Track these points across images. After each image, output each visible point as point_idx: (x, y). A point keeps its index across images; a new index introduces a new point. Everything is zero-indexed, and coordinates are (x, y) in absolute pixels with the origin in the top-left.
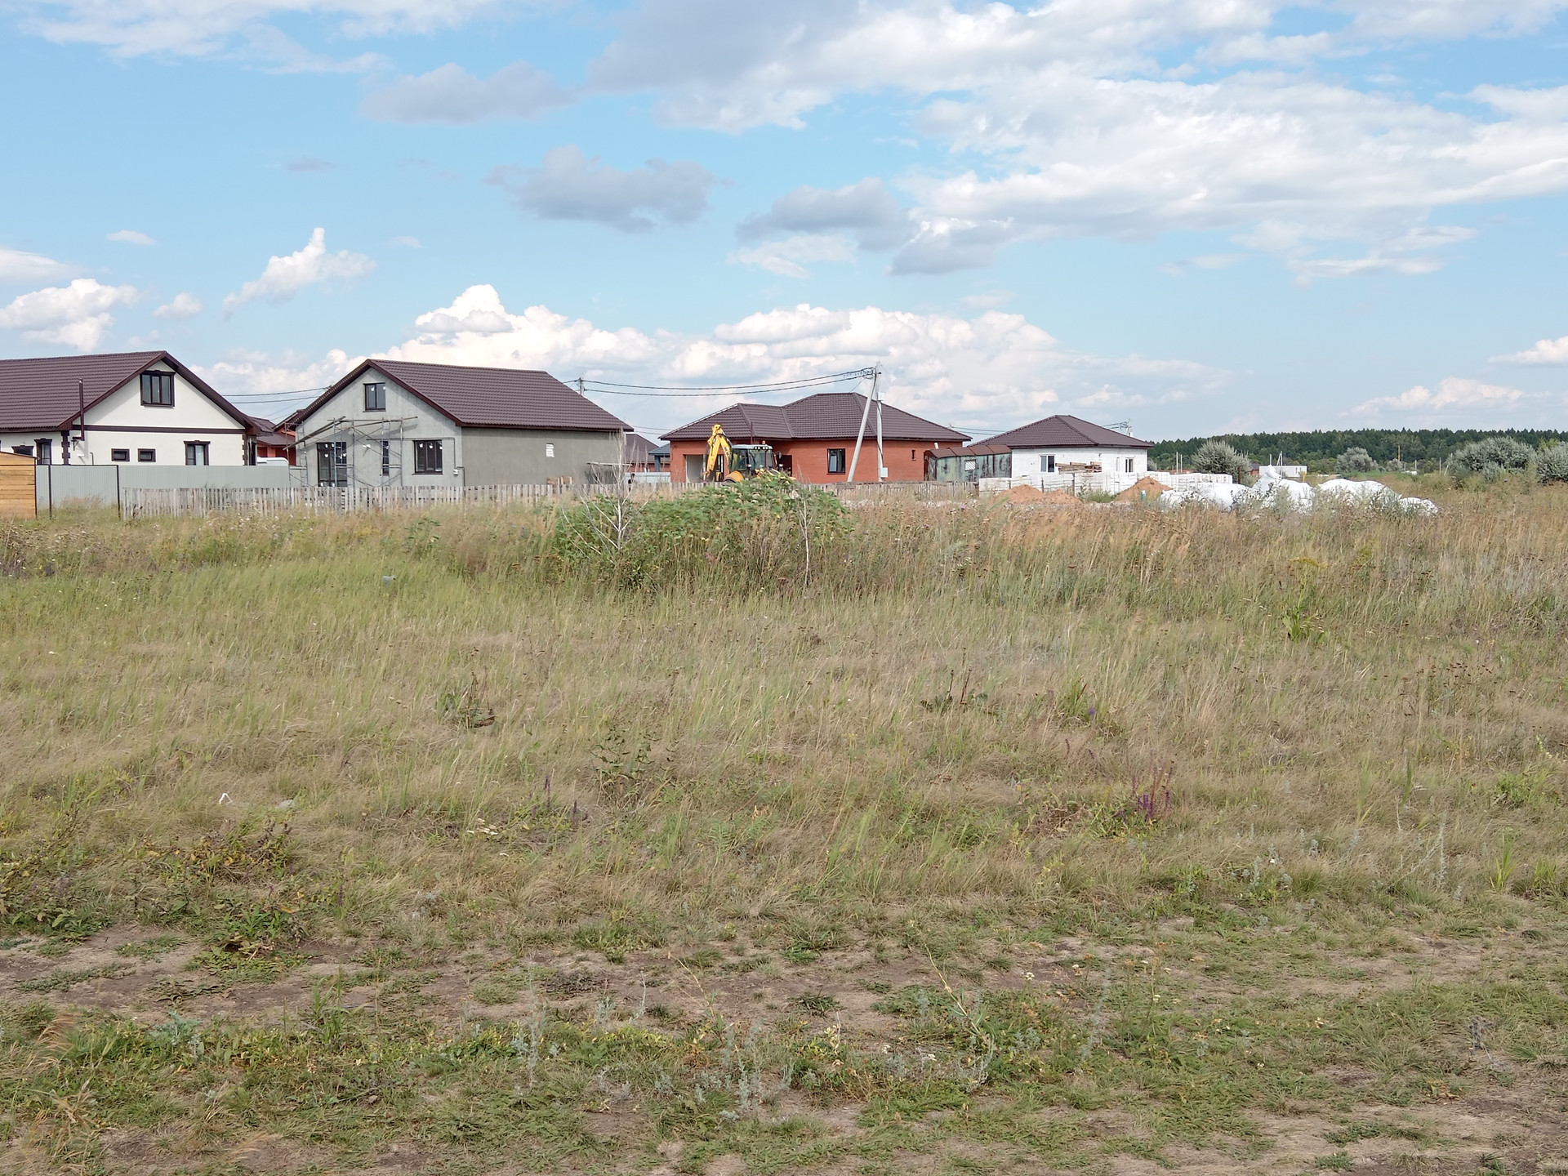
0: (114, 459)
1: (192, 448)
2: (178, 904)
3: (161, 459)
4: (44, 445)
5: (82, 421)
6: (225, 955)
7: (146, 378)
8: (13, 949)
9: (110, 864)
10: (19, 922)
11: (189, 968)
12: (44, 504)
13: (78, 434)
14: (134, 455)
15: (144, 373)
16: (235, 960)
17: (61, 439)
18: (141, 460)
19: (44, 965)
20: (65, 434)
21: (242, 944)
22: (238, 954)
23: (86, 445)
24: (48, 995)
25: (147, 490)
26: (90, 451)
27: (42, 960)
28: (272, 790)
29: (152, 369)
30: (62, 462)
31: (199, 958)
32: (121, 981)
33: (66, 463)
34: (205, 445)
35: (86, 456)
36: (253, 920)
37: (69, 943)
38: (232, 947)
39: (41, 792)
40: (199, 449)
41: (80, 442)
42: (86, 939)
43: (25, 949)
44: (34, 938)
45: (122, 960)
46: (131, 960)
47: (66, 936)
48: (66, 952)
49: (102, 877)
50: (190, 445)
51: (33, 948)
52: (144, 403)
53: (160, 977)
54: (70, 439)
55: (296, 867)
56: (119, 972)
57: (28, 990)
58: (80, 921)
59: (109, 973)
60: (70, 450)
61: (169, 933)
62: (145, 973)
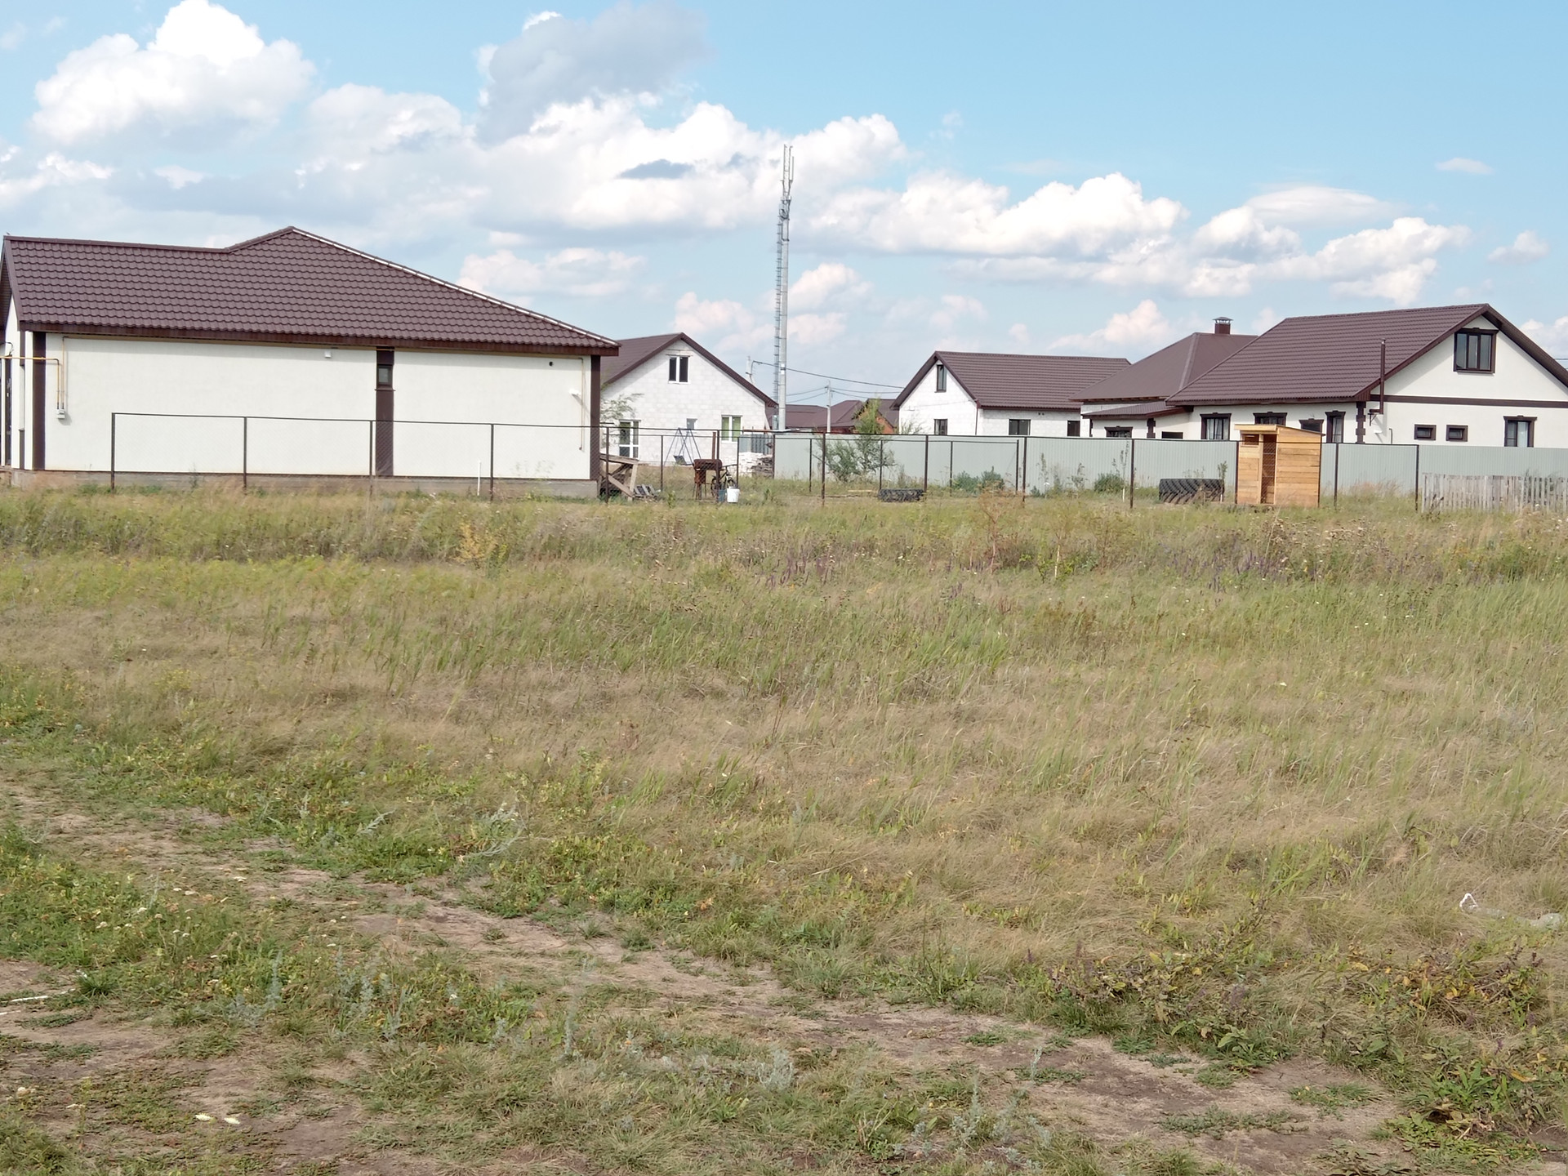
0: (1417, 437)
1: (1513, 426)
2: (1377, 1044)
3: (1474, 438)
4: (1335, 418)
5: (1382, 390)
6: (1428, 1126)
7: (1462, 337)
8: (1168, 1068)
9: (1302, 973)
10: (1180, 1034)
11: (1377, 1137)
12: (1328, 492)
13: (1376, 406)
14: (1441, 433)
15: (1460, 331)
16: (1440, 1135)
17: (1355, 411)
18: (1449, 439)
19: (1200, 1097)
20: (1361, 405)
21: (1453, 1114)
22: (1445, 1127)
23: (1385, 420)
24: (1196, 1141)
25: (1452, 477)
26: (1389, 426)
27: (1198, 1090)
28: (1532, 897)
29: (1470, 326)
30: (1355, 439)
31: (1392, 1125)
32: (1288, 1138)
33: (1360, 441)
34: (1530, 422)
35: (1384, 433)
36: (1471, 1083)
37: (1235, 1072)
38: (1438, 1117)
39: (1239, 862)
40: (1522, 426)
41: (1379, 416)
42: (1256, 1071)
43: (1181, 1072)
44: (1195, 1057)
45: (1295, 1109)
46: (1306, 1110)
47: (1233, 1063)
48: (1229, 1085)
49: (1289, 990)
50: (1511, 422)
51: (1191, 1071)
52: (1457, 368)
53: (1337, 1141)
54: (1366, 411)
55: (1541, 1014)
56: (1286, 1125)
57: (1174, 1128)
58: (1251, 1046)
59: (1274, 1122)
60: (1366, 425)
61: (1360, 1082)
62: (1321, 1132)
